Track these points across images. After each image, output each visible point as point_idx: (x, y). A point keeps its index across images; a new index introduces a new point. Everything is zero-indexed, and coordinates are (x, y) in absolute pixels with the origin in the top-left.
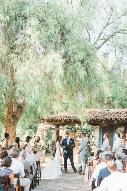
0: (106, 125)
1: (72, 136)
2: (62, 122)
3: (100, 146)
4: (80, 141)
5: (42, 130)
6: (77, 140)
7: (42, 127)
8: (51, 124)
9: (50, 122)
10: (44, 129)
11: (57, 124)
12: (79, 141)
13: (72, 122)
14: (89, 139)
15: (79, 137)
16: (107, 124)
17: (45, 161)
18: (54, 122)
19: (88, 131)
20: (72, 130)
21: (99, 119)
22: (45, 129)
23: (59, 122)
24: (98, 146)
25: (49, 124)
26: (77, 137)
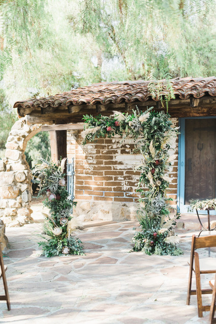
0: (202, 113)
1: (101, 150)
2: (74, 110)
3: (178, 172)
4: (124, 162)
5: (19, 139)
6: (114, 160)
7: (19, 132)
8: (41, 120)
9: (40, 115)
10: (24, 136)
11: (58, 119)
12: (121, 163)
13: (103, 109)
14: (158, 155)
15: (119, 151)
16: (205, 110)
17: (31, 219)
18: (52, 114)
19: (155, 131)
20: (105, 129)
21: (183, 96)
22: (27, 134)
23: (65, 114)
24: (175, 173)
25: (38, 121)
26: (115, 152)
